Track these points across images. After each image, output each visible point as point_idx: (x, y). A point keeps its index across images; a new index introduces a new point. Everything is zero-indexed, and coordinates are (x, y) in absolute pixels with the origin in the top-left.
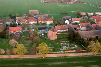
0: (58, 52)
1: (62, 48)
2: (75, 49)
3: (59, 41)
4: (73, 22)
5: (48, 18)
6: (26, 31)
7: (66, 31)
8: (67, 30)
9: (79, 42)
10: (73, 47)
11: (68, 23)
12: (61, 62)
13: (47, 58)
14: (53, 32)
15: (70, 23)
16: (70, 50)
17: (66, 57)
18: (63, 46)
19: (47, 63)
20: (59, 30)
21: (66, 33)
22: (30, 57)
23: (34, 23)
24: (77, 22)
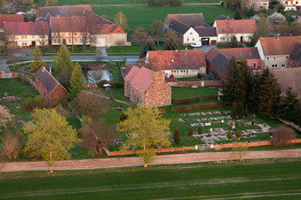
0: (196, 147)
1: (209, 136)
2: (262, 137)
3: (182, 111)
4: (219, 38)
5: (101, 22)
6: (10, 75)
7: (199, 76)
8: (203, 70)
9: (275, 109)
10: (254, 131)
11: (199, 44)
12: (224, 178)
13: (160, 168)
14: (157, 73)
15: (205, 43)
16: (242, 140)
17: (237, 163)
18: (209, 127)
19: (167, 184)
20: (169, 72)
21: (203, 84)
22: (87, 168)
23: (34, 43)
24: (239, 40)
